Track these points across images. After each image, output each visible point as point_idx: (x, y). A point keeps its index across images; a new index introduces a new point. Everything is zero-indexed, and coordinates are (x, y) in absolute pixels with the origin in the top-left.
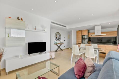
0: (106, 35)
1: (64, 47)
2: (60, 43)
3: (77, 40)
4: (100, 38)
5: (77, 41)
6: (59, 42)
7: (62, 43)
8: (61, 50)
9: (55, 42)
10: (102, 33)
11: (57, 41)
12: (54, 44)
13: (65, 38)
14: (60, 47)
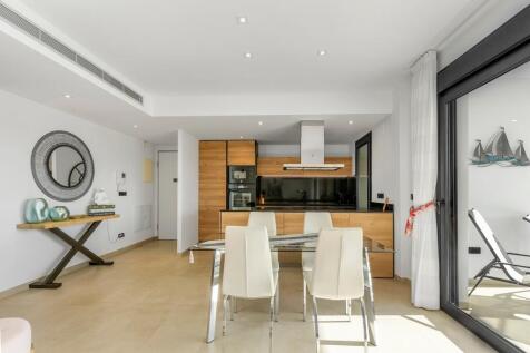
1: (121, 235)
6: (78, 207)
8: (96, 261)
9: (39, 206)
10: (327, 160)
11: (52, 203)
12: (19, 227)
13: (124, 175)
14: (86, 245)
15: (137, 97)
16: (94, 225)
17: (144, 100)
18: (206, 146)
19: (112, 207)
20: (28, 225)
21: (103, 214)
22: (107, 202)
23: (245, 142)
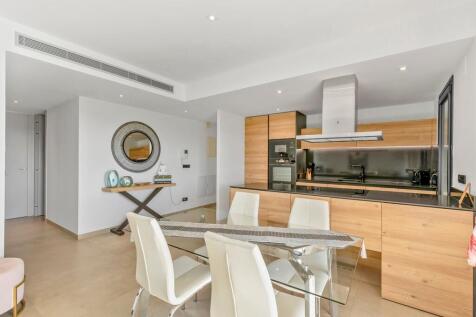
0: (380, 138)
1: (185, 199)
2: (156, 183)
3: (246, 163)
4: (358, 152)
5: (246, 171)
6: (148, 176)
7: (161, 183)
10: (358, 128)
12: (103, 190)
13: (186, 152)
14: (150, 205)
15: (169, 88)
16: (157, 190)
17: (175, 89)
18: (250, 121)
19: (169, 177)
20: (108, 189)
21: (163, 183)
22: (166, 174)
23: (284, 115)
